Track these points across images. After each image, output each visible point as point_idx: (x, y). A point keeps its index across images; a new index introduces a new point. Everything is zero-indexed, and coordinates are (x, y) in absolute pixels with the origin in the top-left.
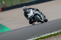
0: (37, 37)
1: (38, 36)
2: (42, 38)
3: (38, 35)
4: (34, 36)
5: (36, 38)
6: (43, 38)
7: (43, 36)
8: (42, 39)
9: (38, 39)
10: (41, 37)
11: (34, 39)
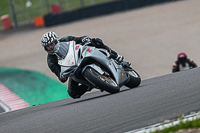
0: (172, 120)
1: (176, 119)
2: (189, 125)
3: (175, 115)
4: (161, 119)
5: (167, 126)
6: (194, 124)
7: (191, 119)
8: (190, 130)
9: (174, 129)
10: (185, 120)
11: (161, 128)
